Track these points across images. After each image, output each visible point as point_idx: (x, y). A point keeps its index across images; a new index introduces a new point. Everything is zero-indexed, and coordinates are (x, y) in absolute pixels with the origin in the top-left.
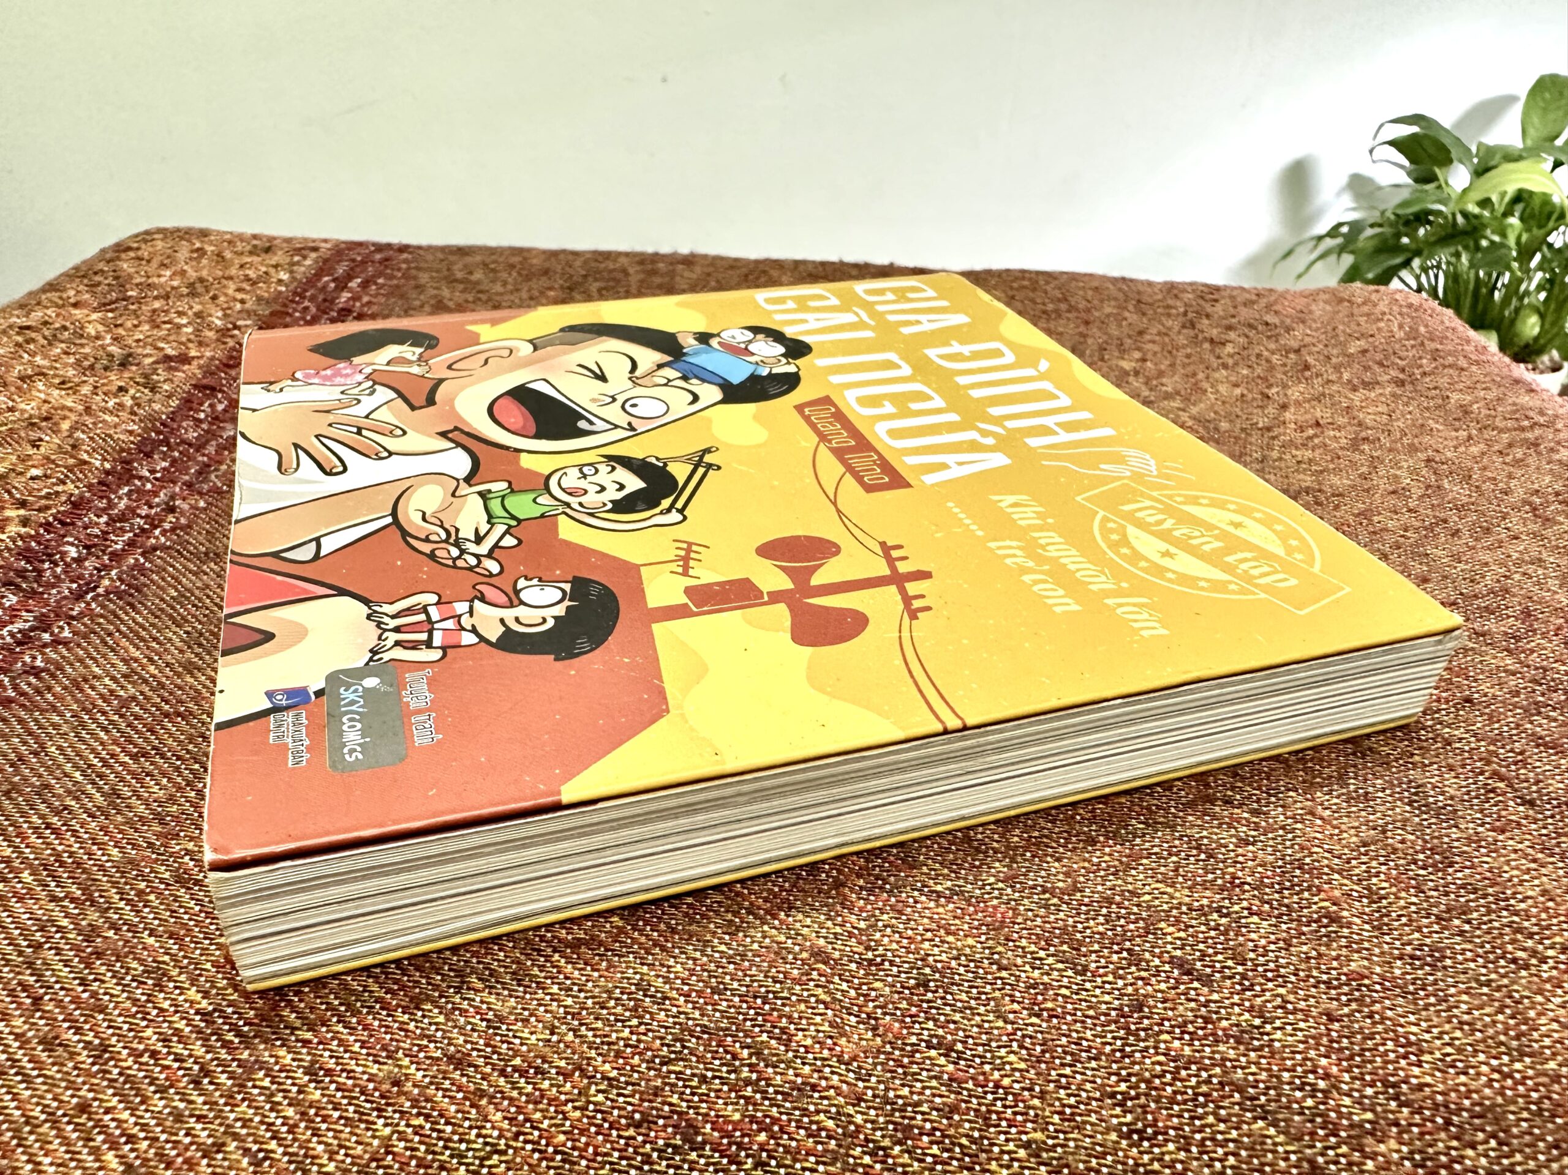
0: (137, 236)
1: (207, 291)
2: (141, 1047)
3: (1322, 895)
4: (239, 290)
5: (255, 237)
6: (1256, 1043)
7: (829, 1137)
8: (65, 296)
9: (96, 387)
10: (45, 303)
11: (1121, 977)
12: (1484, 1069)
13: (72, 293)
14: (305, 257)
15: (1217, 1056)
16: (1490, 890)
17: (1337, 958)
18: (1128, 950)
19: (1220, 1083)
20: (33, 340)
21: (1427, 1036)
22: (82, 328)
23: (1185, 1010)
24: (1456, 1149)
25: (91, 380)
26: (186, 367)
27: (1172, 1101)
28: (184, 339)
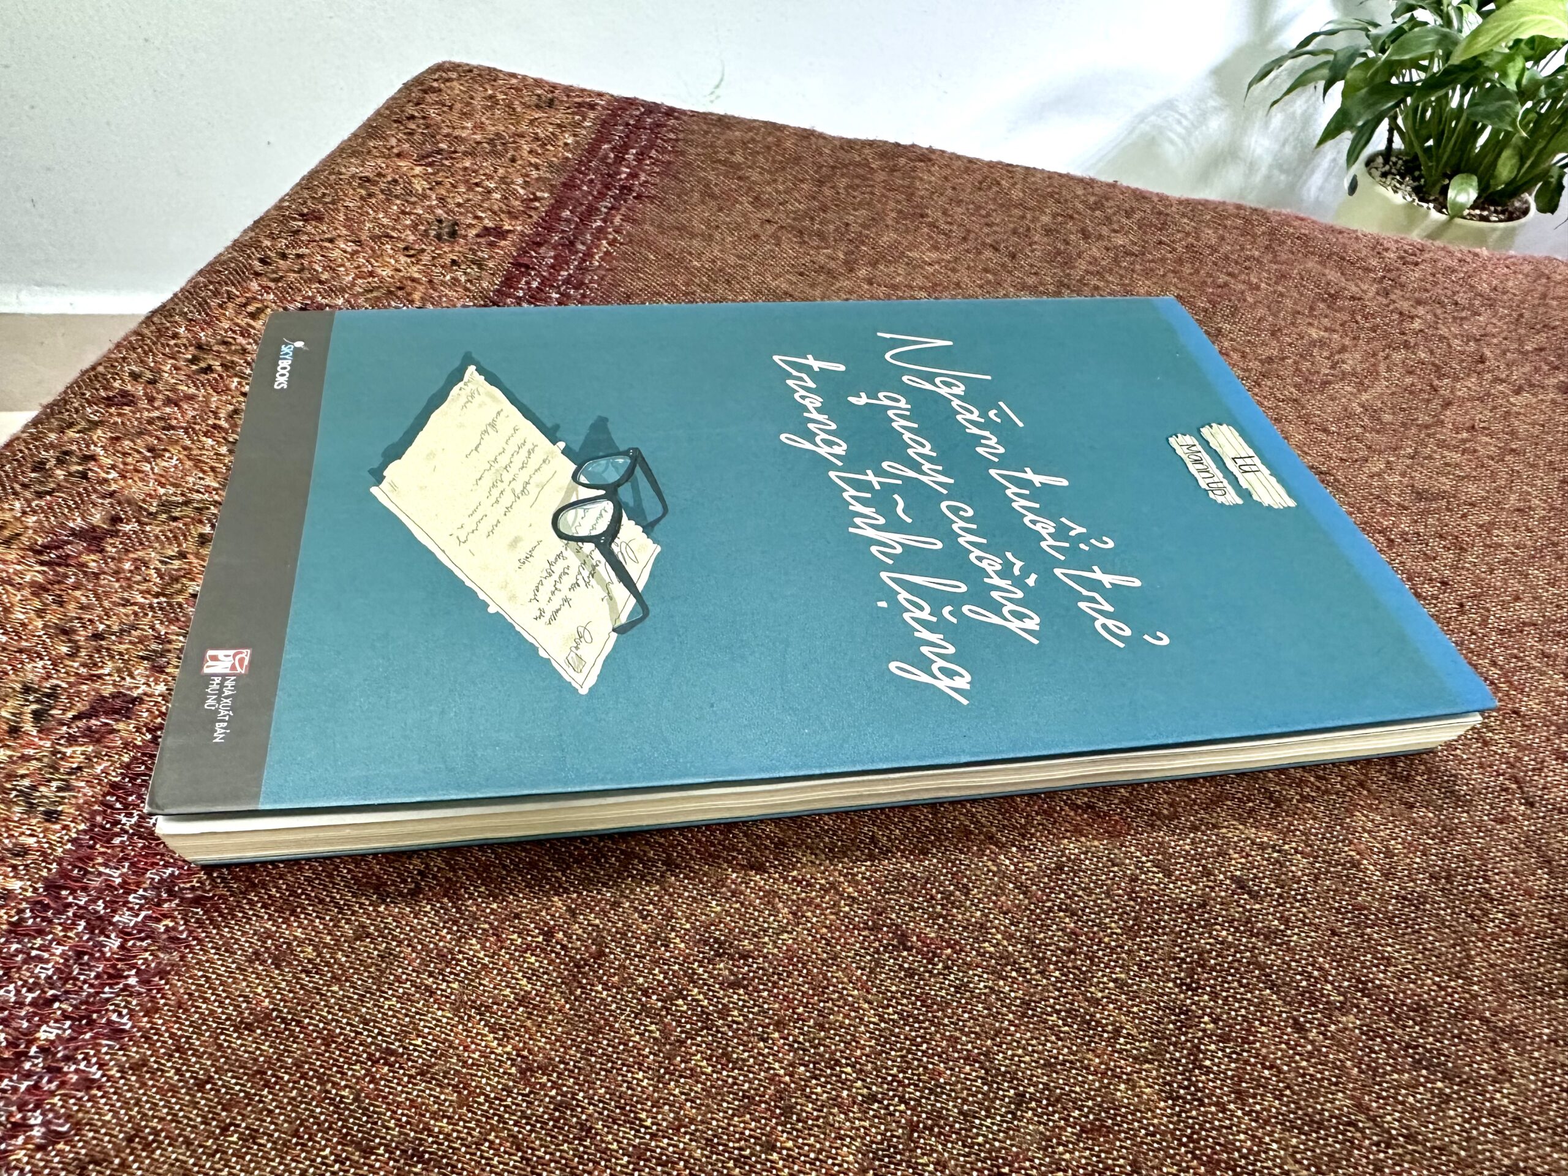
1: (506, 151)
4: (532, 152)
5: (537, 83)
8: (388, 144)
9: (433, 258)
10: (373, 150)
13: (393, 141)
14: (584, 117)
16: (1476, 863)
17: (1349, 893)
18: (1203, 866)
20: (373, 194)
21: (1396, 955)
25: (429, 249)
26: (503, 243)
27: (1213, 969)
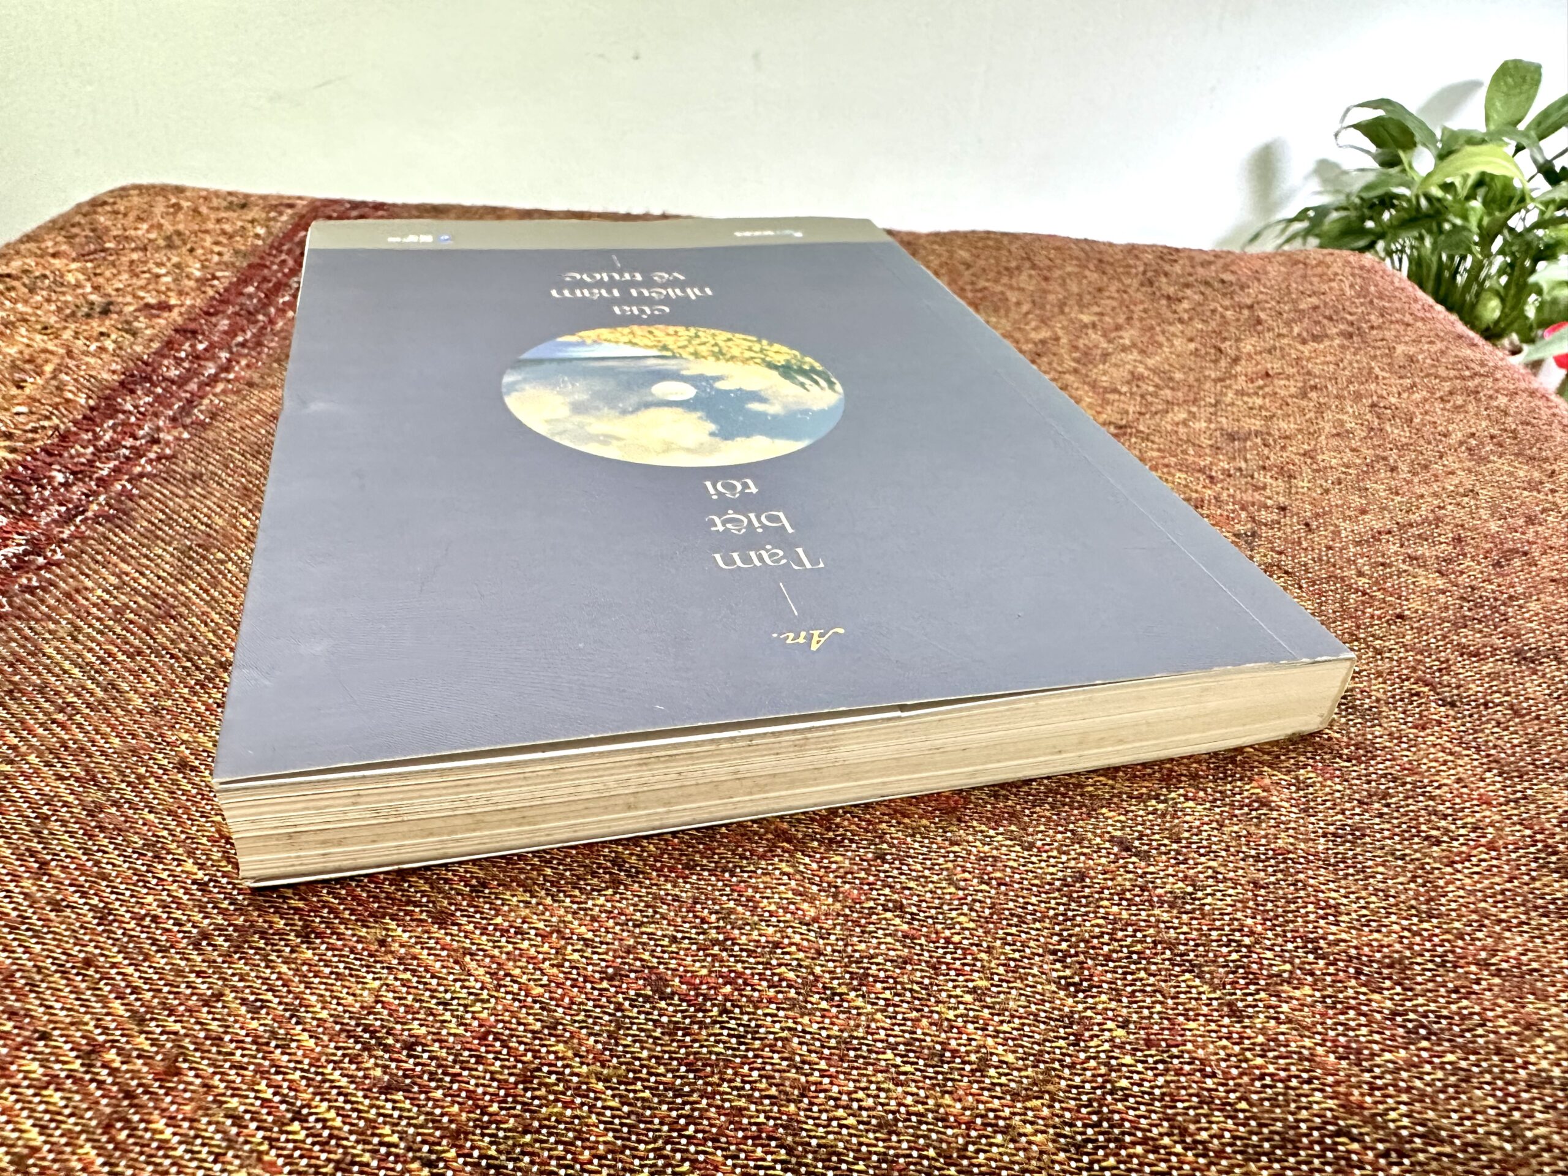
0: (112, 192)
1: (185, 243)
2: (143, 912)
3: (1254, 784)
4: (217, 243)
5: (230, 194)
6: (1188, 907)
7: (790, 986)
8: (43, 246)
9: (76, 333)
10: (23, 252)
11: (1064, 853)
12: (1396, 927)
13: (50, 244)
14: (281, 214)
15: (1152, 919)
16: (1409, 779)
17: (1265, 837)
18: (1072, 831)
19: (1154, 942)
20: (14, 288)
21: (1345, 901)
22: (62, 276)
23: (1124, 880)
24: (1365, 994)
25: (73, 326)
26: (166, 314)
28: (163, 288)
